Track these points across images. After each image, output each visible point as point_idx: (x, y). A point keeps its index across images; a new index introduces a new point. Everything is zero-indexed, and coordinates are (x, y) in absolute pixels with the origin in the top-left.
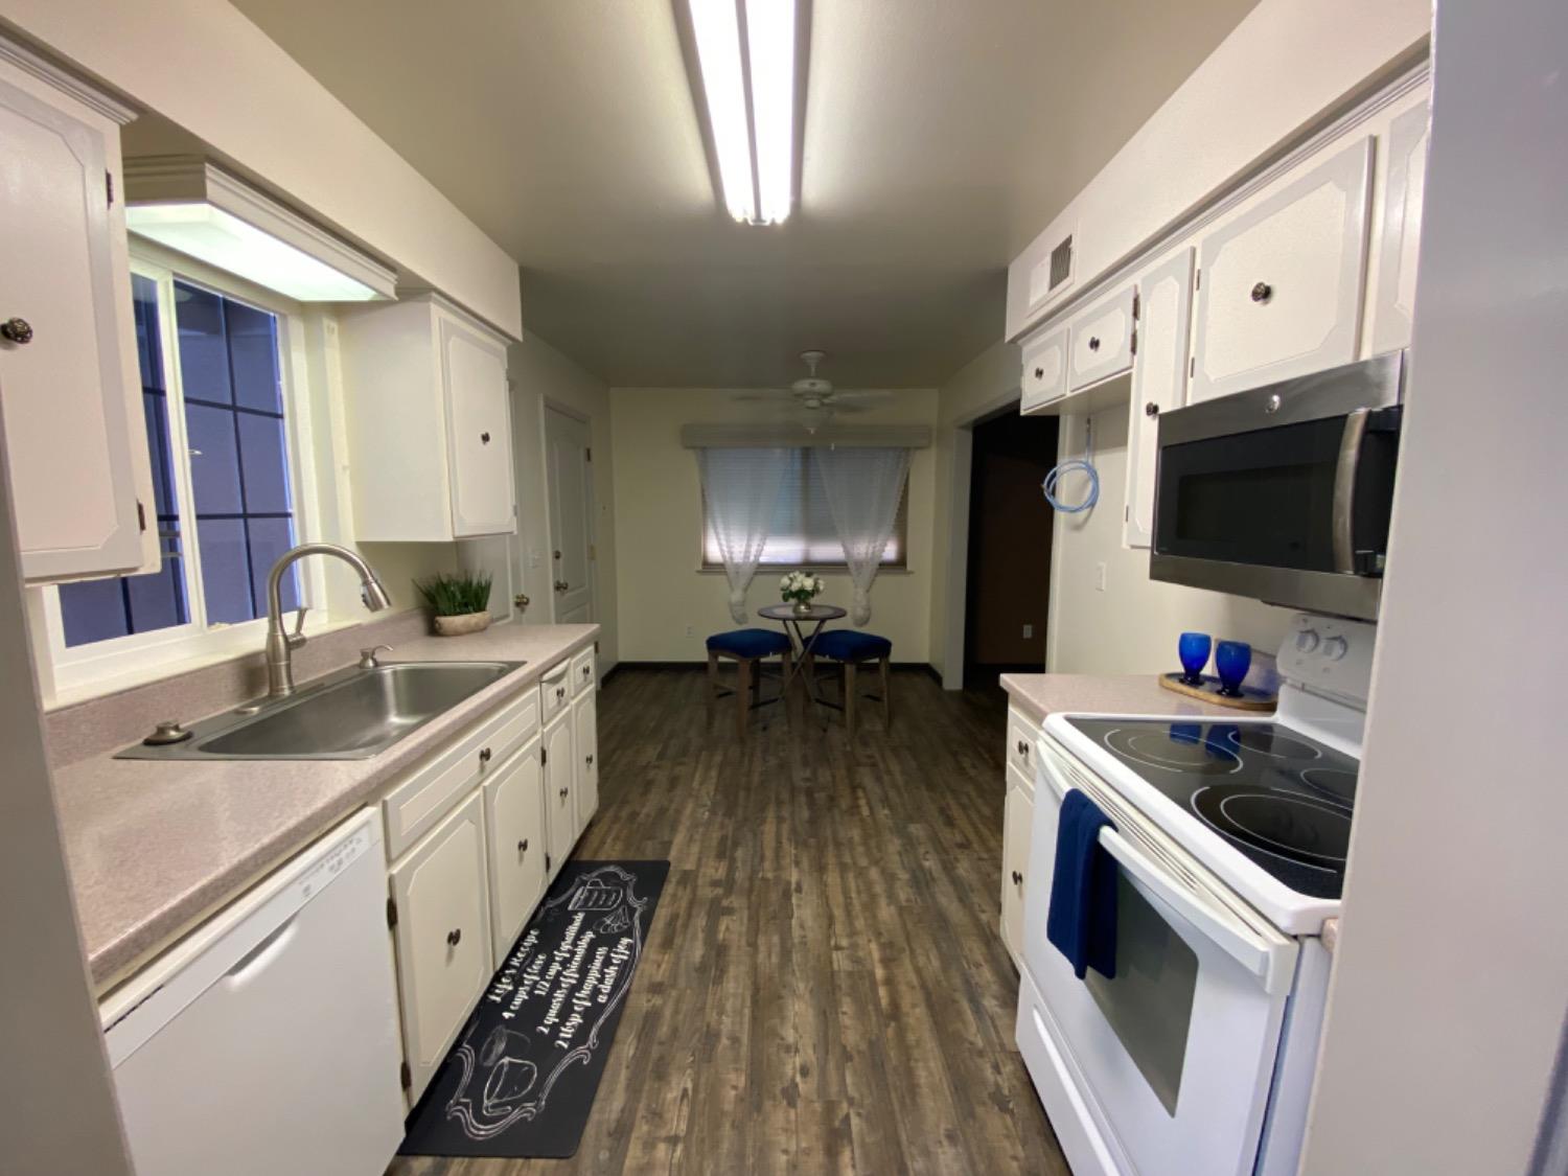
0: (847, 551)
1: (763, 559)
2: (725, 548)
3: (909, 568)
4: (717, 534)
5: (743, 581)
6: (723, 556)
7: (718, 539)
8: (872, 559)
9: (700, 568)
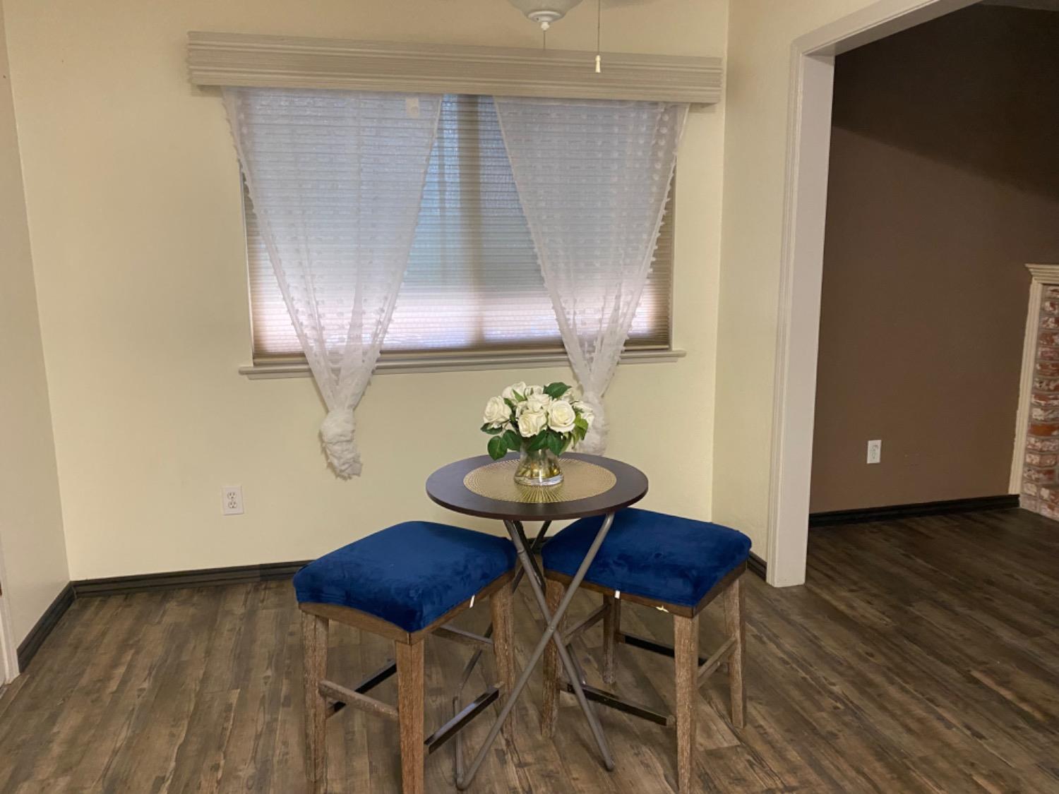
0: (562, 320)
1: (389, 341)
2: (304, 319)
3: (676, 346)
4: (283, 287)
5: (349, 388)
6: (301, 336)
7: (288, 299)
8: (612, 332)
9: (249, 364)
